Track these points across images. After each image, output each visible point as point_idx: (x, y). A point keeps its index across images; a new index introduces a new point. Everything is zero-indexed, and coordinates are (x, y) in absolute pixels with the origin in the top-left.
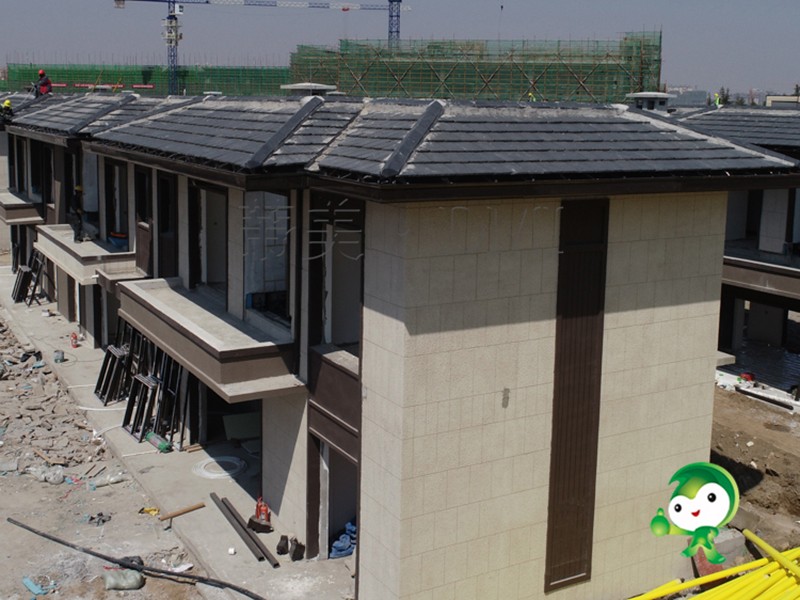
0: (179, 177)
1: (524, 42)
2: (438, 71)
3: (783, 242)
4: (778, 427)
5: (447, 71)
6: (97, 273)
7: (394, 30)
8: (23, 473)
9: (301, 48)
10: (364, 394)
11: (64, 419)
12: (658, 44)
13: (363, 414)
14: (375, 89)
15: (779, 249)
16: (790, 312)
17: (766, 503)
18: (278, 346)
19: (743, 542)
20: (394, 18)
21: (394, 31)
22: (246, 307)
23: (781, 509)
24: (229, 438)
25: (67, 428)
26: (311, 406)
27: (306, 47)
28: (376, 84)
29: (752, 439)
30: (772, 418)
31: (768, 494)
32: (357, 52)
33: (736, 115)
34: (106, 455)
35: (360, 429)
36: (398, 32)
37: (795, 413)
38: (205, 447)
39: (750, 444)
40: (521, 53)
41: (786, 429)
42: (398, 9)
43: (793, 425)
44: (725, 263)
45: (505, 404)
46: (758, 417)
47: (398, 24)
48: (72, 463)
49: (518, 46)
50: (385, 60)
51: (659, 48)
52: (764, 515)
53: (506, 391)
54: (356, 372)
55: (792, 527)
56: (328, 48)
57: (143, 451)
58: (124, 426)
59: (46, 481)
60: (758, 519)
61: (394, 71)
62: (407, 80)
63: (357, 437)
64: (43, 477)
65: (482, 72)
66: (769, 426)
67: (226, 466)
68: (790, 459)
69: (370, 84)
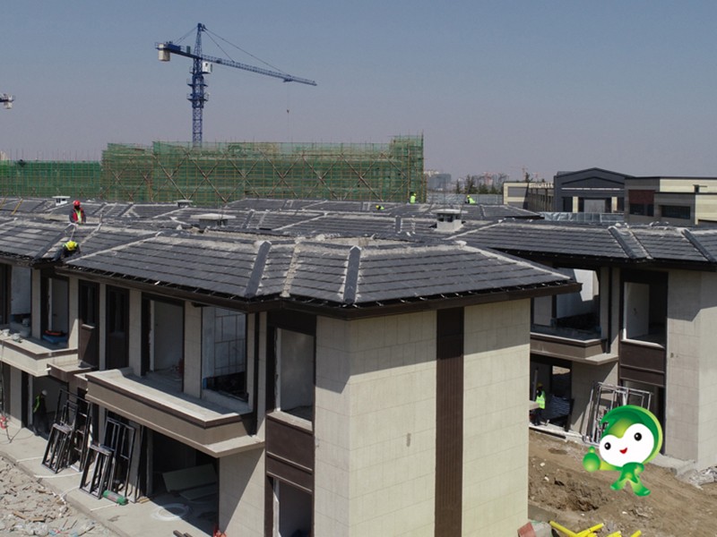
0: (131, 291)
1: (313, 144)
2: (241, 169)
3: (551, 318)
4: (558, 452)
5: (248, 169)
6: (48, 366)
7: (197, 131)
8: (12, 530)
9: (111, 146)
10: (316, 444)
11: (24, 487)
12: (420, 145)
13: (316, 458)
14: (185, 184)
15: (549, 323)
16: (554, 367)
17: (558, 505)
18: (241, 416)
19: (550, 530)
20: (197, 122)
21: (197, 133)
22: (202, 388)
23: (567, 509)
24: (169, 490)
25: (28, 493)
26: (268, 456)
27: (115, 145)
28: (185, 180)
29: (543, 461)
30: (554, 445)
31: (558, 499)
32: (169, 152)
33: (512, 228)
34: (73, 511)
35: (313, 468)
36: (201, 133)
37: (568, 442)
38: (152, 499)
39: (542, 464)
40: (310, 153)
41: (564, 452)
42: (201, 113)
43: (568, 449)
44: (531, 338)
45: (408, 444)
46: (543, 446)
47: (201, 126)
48: (48, 520)
49: (308, 147)
50: (193, 158)
51: (421, 148)
52: (559, 512)
53: (409, 435)
54: (311, 429)
55: (579, 519)
56: (136, 146)
57: (105, 506)
58: (81, 487)
59: (34, 534)
60: (556, 515)
61: (202, 168)
62: (213, 176)
63: (312, 474)
64: (32, 532)
65: (279, 169)
66: (552, 451)
67: (174, 511)
68: (571, 473)
69: (181, 180)
